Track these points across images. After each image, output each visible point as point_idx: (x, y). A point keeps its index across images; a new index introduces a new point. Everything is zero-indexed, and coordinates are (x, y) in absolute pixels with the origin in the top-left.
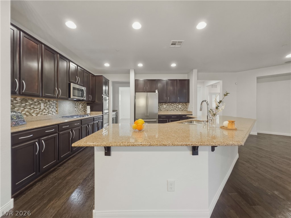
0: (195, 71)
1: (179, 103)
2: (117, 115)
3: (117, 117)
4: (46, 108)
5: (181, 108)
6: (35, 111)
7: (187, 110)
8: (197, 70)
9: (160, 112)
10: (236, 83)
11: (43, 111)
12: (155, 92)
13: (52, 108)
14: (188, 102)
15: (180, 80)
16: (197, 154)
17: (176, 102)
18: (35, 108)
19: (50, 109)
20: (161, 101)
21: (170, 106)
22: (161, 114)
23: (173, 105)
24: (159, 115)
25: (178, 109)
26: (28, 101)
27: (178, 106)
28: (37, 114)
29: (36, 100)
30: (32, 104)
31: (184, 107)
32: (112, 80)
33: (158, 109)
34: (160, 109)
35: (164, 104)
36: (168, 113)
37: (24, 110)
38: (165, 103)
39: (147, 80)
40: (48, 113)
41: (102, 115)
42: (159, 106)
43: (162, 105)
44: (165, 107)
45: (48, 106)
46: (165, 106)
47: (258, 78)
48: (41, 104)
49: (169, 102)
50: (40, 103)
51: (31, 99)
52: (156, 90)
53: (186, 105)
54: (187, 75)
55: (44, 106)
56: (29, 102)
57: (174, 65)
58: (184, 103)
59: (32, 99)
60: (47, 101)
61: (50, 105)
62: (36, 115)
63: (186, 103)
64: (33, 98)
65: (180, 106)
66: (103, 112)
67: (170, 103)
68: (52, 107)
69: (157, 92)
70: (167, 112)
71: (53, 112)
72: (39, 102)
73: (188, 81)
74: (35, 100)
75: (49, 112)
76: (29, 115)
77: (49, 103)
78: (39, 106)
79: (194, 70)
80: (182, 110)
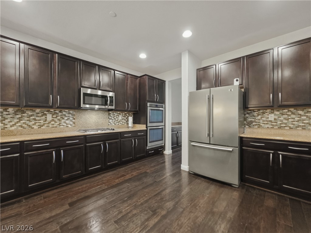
4: (56, 120)
6: (37, 123)
11: (50, 123)
13: (66, 120)
18: (37, 120)
19: (63, 121)
21: (289, 115)
23: (301, 112)
26: (26, 112)
28: (40, 126)
29: (38, 110)
30: (31, 116)
32: (169, 80)
37: (20, 122)
39: (220, 65)
40: (59, 125)
45: (59, 118)
48: (48, 115)
50: (46, 114)
51: (30, 110)
52: (235, 80)
55: (52, 117)
56: (28, 113)
59: (32, 110)
60: (57, 112)
61: (64, 116)
62: (39, 128)
64: (34, 109)
67: (292, 109)
68: (66, 118)
71: (67, 124)
72: (43, 112)
74: (36, 111)
75: (61, 124)
76: (28, 127)
77: (60, 114)
78: (44, 117)
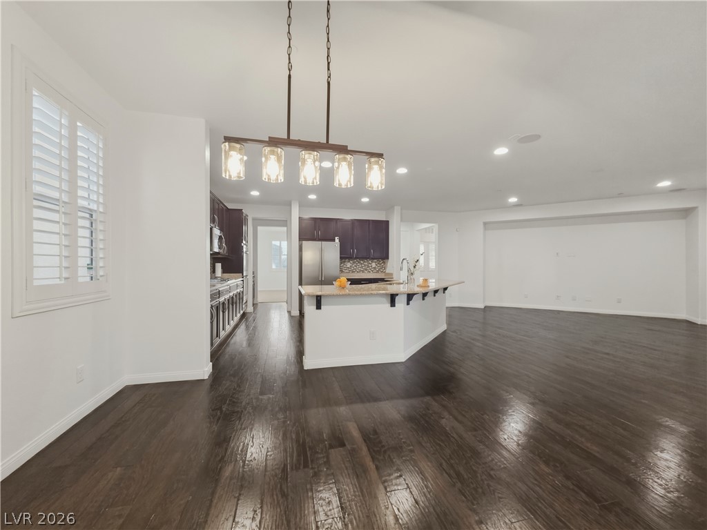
0: (397, 209)
1: (373, 259)
5: (375, 268)
7: (384, 271)
8: (399, 208)
10: (457, 229)
12: (334, 240)
14: (387, 257)
16: (394, 306)
17: (368, 258)
20: (345, 256)
25: (371, 269)
27: (370, 264)
31: (381, 266)
32: (253, 217)
33: (340, 269)
35: (348, 260)
36: (354, 276)
38: (350, 258)
39: (319, 220)
41: (242, 280)
42: (341, 263)
43: (346, 262)
44: (349, 266)
47: (485, 224)
49: (356, 258)
52: (336, 238)
53: (384, 263)
54: (385, 212)
57: (365, 200)
58: (380, 260)
63: (383, 259)
65: (374, 265)
66: (243, 275)
69: (337, 240)
70: (353, 274)
73: (387, 223)
79: (396, 207)
80: (377, 272)
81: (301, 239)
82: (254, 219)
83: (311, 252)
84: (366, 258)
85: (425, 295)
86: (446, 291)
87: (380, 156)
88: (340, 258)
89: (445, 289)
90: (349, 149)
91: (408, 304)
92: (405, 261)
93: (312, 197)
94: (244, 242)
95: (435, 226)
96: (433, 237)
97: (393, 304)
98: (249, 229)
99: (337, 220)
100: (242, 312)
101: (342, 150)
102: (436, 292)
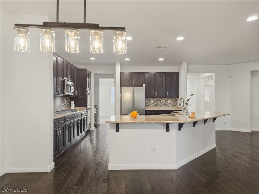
0: (184, 64)
1: (168, 97)
2: (97, 111)
3: (97, 113)
5: (170, 103)
7: (176, 105)
8: (186, 63)
9: (147, 108)
10: (229, 76)
12: (142, 86)
14: (178, 96)
15: (169, 73)
16: (169, 131)
20: (148, 96)
21: (158, 101)
22: (148, 110)
23: (161, 100)
24: (146, 110)
25: (167, 104)
27: (167, 101)
31: (174, 102)
32: (94, 73)
33: (145, 104)
34: (147, 105)
35: (151, 99)
36: (156, 109)
38: (153, 98)
39: (133, 74)
41: (86, 111)
42: (146, 101)
43: (150, 100)
46: (152, 101)
47: (252, 72)
49: (157, 97)
52: (143, 85)
53: (176, 100)
54: (177, 67)
57: (161, 59)
58: (173, 98)
63: (175, 98)
65: (169, 101)
66: (87, 108)
67: (159, 98)
69: (144, 86)
70: (155, 107)
73: (178, 74)
79: (183, 63)
80: (172, 106)
81: (122, 86)
82: (95, 74)
83: (128, 94)
84: (164, 97)
85: (195, 123)
86: (216, 121)
87: (123, 29)
88: (146, 97)
89: (214, 119)
90: (100, 26)
91: (180, 129)
92: (182, 100)
93: (127, 59)
94: (88, 88)
95: (214, 75)
96: (212, 82)
97: (168, 129)
98: (92, 81)
99: (144, 74)
100: (86, 130)
101: (95, 27)
102: (205, 121)
